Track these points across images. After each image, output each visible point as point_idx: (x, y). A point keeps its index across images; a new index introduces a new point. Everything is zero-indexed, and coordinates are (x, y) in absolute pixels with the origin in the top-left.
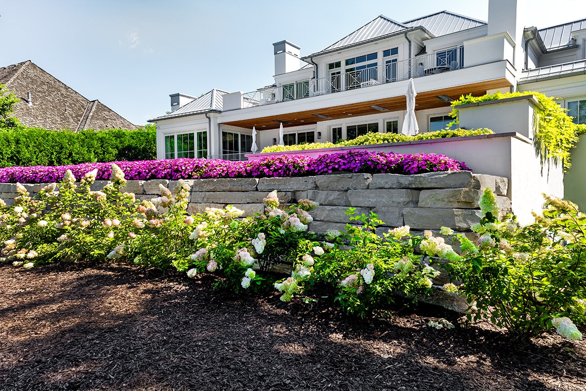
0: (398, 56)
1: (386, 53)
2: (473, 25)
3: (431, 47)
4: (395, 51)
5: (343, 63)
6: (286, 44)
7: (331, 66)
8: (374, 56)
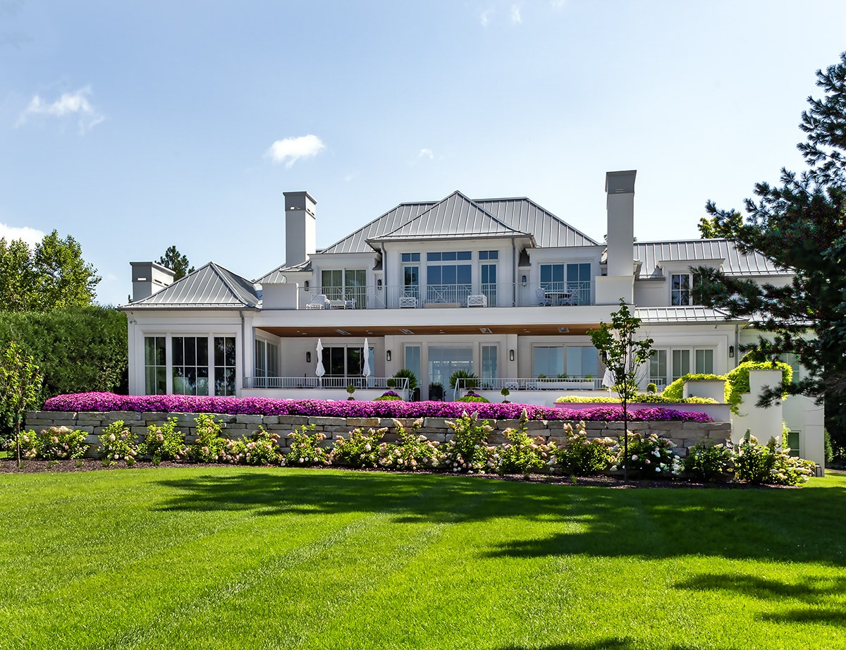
0: (498, 261)
1: (483, 255)
2: (586, 243)
3: (536, 258)
4: (494, 255)
5: (423, 257)
6: (307, 198)
7: (405, 257)
8: (467, 255)
